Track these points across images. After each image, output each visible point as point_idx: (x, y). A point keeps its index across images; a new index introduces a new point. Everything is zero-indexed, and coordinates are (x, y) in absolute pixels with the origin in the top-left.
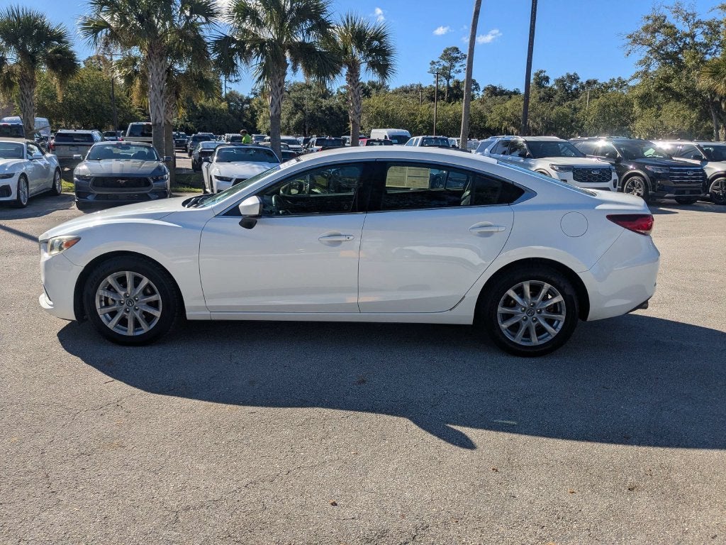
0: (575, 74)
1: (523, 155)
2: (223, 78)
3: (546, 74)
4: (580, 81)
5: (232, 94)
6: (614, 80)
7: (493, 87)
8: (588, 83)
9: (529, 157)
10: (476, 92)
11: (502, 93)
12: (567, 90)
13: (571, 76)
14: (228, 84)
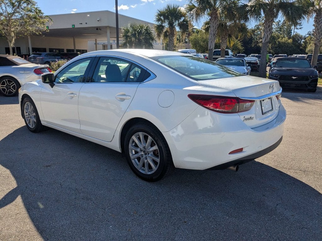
2: (293, 27)
5: (296, 35)
14: (296, 30)
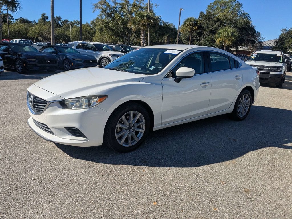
0: (60, 17)
1: (94, 50)
3: (47, 15)
4: (62, 20)
6: (75, 21)
7: (23, 18)
8: (65, 21)
9: (97, 51)
10: (12, 20)
11: (27, 22)
12: (57, 23)
13: (58, 17)
